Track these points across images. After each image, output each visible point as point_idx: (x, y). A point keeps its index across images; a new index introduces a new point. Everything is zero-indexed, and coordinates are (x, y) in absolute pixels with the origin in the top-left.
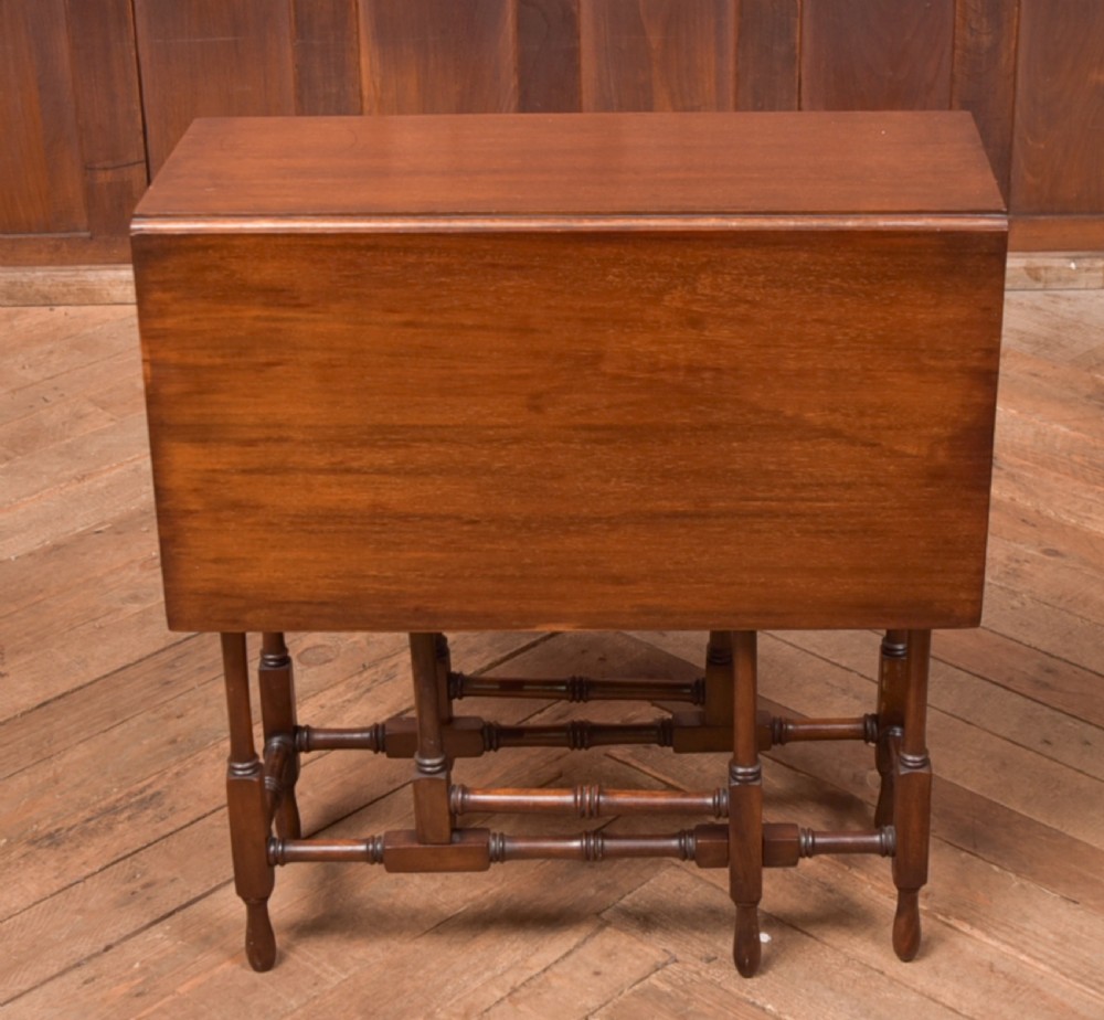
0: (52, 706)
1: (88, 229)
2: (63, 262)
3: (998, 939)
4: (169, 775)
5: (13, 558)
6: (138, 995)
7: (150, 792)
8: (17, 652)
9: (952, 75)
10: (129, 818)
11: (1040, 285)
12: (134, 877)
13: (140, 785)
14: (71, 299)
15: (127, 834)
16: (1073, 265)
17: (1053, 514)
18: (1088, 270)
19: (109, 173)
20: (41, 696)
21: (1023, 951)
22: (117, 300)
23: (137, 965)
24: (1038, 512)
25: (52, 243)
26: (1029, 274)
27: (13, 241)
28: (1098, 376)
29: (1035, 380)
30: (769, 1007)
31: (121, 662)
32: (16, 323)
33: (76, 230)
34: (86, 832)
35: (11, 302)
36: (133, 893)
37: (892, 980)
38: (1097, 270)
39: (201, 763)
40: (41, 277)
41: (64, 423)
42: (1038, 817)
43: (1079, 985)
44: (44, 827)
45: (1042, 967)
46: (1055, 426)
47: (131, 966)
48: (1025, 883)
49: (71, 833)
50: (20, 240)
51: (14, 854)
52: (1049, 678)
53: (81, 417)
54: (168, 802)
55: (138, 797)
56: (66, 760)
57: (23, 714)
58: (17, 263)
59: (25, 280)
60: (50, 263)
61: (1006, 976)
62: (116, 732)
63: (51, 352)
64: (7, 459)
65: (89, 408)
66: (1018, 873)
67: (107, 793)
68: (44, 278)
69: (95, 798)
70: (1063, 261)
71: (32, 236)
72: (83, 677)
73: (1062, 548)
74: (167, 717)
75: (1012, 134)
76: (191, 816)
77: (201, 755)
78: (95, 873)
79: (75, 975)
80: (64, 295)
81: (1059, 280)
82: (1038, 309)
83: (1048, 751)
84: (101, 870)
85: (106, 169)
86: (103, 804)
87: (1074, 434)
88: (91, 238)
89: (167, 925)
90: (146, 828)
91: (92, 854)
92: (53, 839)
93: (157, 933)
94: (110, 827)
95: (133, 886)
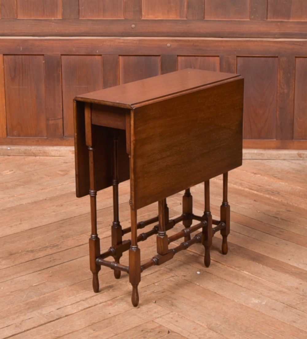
0: (33, 229)
1: (46, 136)
2: (39, 145)
3: (254, 275)
4: (60, 242)
5: (24, 204)
6: (51, 276)
7: (55, 244)
8: (25, 220)
9: (277, 100)
10: (50, 249)
11: (302, 159)
12: (51, 258)
13: (53, 243)
14: (41, 154)
15: (49, 251)
17: (291, 204)
20: (30, 228)
21: (260, 277)
22: (53, 155)
23: (51, 272)
24: (288, 203)
25: (37, 139)
26: (299, 155)
27: (26, 138)
29: (294, 178)
30: (197, 284)
31: (50, 222)
32: (26, 159)
33: (43, 136)
34: (40, 250)
35: (25, 155)
36: (51, 261)
37: (227, 281)
40: (33, 148)
41: (38, 179)
42: (271, 256)
43: (272, 283)
44: (30, 249)
45: (264, 280)
46: (297, 187)
47: (49, 272)
48: (264, 266)
49: (36, 251)
50: (28, 138)
53: (42, 178)
54: (60, 246)
55: (53, 245)
56: (35, 238)
57: (26, 231)
58: (27, 145)
59: (29, 149)
60: (36, 145)
61: (255, 281)
62: (48, 234)
63: (35, 165)
64: (23, 185)
65: (45, 176)
66: (263, 265)
67: (45, 244)
68: (34, 148)
69: (42, 245)
71: (31, 138)
72: (41, 225)
73: (292, 210)
74: (61, 232)
75: (293, 117)
76: (65, 249)
77: (68, 239)
78: (41, 257)
79: (36, 273)
80: (39, 153)
82: (300, 164)
83: (277, 245)
84: (43, 257)
85: (52, 120)
86: (44, 246)
87: (301, 189)
88: (47, 139)
89: (58, 266)
90: (54, 250)
91: (41, 254)
92: (32, 251)
93: (56, 267)
94: (46, 250)
95: (50, 260)
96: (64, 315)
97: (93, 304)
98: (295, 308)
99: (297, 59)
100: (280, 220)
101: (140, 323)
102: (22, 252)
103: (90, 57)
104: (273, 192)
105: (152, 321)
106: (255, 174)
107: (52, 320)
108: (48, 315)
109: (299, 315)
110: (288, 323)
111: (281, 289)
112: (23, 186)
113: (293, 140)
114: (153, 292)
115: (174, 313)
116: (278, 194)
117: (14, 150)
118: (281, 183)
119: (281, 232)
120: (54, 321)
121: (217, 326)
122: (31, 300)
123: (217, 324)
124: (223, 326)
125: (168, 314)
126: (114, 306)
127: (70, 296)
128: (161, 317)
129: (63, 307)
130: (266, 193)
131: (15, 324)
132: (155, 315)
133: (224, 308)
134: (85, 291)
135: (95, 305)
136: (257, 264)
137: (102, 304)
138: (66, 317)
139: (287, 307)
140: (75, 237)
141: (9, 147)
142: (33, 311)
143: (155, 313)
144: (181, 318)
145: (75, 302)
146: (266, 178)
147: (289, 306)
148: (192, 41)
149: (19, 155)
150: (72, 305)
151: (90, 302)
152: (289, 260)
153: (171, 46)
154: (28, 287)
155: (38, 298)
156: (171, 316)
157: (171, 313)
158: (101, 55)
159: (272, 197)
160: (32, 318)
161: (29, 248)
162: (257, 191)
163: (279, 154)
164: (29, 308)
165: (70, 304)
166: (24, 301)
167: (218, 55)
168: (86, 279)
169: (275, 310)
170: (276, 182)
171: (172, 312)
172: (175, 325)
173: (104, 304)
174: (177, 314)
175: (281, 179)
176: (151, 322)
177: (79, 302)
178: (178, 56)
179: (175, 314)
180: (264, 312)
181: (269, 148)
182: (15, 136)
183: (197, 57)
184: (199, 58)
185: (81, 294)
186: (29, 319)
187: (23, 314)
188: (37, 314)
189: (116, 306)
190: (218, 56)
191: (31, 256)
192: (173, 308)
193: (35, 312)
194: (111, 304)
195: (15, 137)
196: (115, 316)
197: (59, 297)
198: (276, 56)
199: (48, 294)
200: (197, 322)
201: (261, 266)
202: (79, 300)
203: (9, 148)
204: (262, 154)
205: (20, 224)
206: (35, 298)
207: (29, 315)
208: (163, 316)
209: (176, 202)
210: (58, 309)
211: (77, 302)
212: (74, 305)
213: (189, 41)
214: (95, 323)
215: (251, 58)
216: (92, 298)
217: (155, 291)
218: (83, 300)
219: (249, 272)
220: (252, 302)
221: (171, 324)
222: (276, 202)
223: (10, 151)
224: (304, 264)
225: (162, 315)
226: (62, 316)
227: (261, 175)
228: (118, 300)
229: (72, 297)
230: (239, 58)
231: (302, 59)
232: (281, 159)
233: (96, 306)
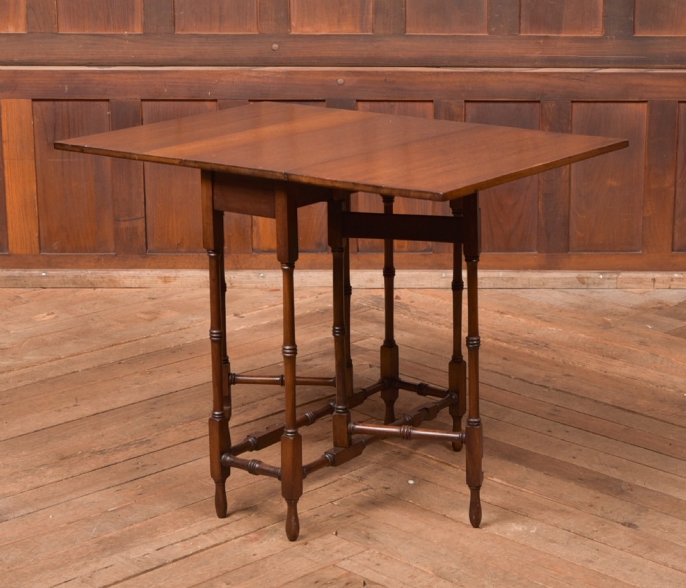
0: (100, 414)
1: (115, 251)
2: (101, 267)
3: (512, 484)
4: (154, 435)
5: (80, 370)
6: (140, 494)
7: (144, 440)
8: (84, 399)
9: (539, 181)
10: (135, 447)
11: (585, 286)
12: (138, 464)
13: (141, 438)
15: (134, 452)
16: (601, 277)
17: (571, 363)
18: (609, 279)
19: (127, 223)
20: (95, 412)
21: (523, 487)
22: (127, 286)
23: (140, 486)
24: (564, 363)
25: (96, 257)
26: (579, 281)
27: (77, 256)
28: (606, 318)
29: (574, 320)
30: (410, 501)
31: (131, 402)
32: (77, 293)
33: (108, 252)
34: (116, 450)
35: (74, 286)
36: (138, 468)
37: (464, 495)
38: (613, 279)
39: (168, 432)
40: (90, 274)
41: (102, 328)
42: (540, 452)
43: (545, 497)
44: (97, 449)
45: (530, 492)
46: (580, 335)
47: (138, 486)
48: (529, 469)
49: (110, 451)
50: (80, 256)
51: (85, 456)
52: (556, 413)
53: (110, 326)
54: (153, 443)
55: (139, 441)
56: (106, 430)
57: (87, 417)
58: (79, 267)
59: (82, 275)
60: (95, 267)
61: (514, 495)
62: (130, 422)
63: (95, 304)
64: (75, 339)
65: (115, 323)
66: (526, 467)
67: (125, 440)
68: (92, 274)
69: (120, 441)
70: (596, 274)
71: (87, 254)
72: (114, 406)
73: (572, 374)
74: (153, 418)
75: (569, 211)
76: (163, 447)
77: (168, 429)
78: (120, 462)
79: (113, 489)
80: (101, 282)
81: (594, 283)
82: (582, 296)
83: (550, 434)
84: (123, 462)
85: (125, 221)
86: (124, 443)
87: (588, 337)
88: (116, 255)
89: (152, 476)
90: (143, 449)
91: (120, 457)
92: (102, 452)
93: (148, 478)
94: (127, 449)
95: (137, 466)
96: (171, 560)
97: (223, 539)
98: (589, 538)
99: (574, 104)
100: (552, 391)
101: (312, 570)
102: (82, 453)
103: (196, 103)
104: (537, 345)
105: (334, 565)
106: (502, 313)
107: (149, 568)
108: (141, 560)
109: (598, 550)
110: (579, 564)
111: (563, 507)
112: (75, 341)
113: (569, 253)
114: (331, 516)
115: (372, 551)
116: (546, 347)
117: (53, 276)
118: (549, 328)
119: (556, 410)
120: (152, 570)
121: (452, 572)
122: (107, 536)
123: (451, 568)
124: (462, 571)
125: (362, 552)
126: (262, 542)
127: (178, 527)
128: (348, 558)
129: (168, 546)
130: (525, 345)
131: (81, 577)
132: (338, 556)
133: (461, 540)
134: (205, 517)
135: (226, 541)
136: (517, 465)
137: (239, 539)
138: (175, 563)
139: (575, 538)
140: (180, 426)
141: (44, 272)
142: (112, 554)
143: (338, 551)
144: (386, 559)
145: (190, 536)
146: (522, 320)
147: (579, 535)
148: (383, 73)
149: (63, 286)
150: (184, 542)
151: (216, 536)
152: (574, 458)
153: (344, 83)
154: (100, 513)
155: (120, 532)
156: (366, 555)
157: (367, 552)
158: (216, 100)
159: (536, 353)
160: (111, 566)
161: (95, 447)
162: (507, 343)
163: (544, 278)
164: (104, 550)
165: (180, 540)
166: (94, 538)
167: (432, 99)
168: (207, 497)
169: (555, 542)
170: (541, 326)
171: (368, 549)
172: (375, 571)
173: (243, 538)
174: (377, 552)
175: (549, 322)
176: (332, 567)
177: (197, 536)
178: (358, 101)
179: (374, 552)
180: (534, 546)
181: (526, 268)
182: (56, 251)
183: (392, 104)
184: (397, 104)
185: (199, 523)
186: (106, 568)
187: (95, 560)
188: (121, 560)
189: (265, 542)
190: (432, 101)
191: (101, 461)
192: (369, 542)
193: (116, 556)
194: (256, 539)
195: (55, 254)
196: (264, 559)
197: (158, 529)
198: (537, 100)
199: (138, 525)
200: (415, 565)
201: (524, 469)
202: (196, 533)
203: (44, 274)
204: (513, 278)
205: (75, 406)
206: (114, 533)
207: (106, 562)
208: (353, 556)
209: (361, 363)
210: (158, 550)
211: (192, 537)
212: (187, 542)
213: (377, 72)
214: (228, 572)
215: (491, 104)
216: (220, 529)
217: (334, 514)
218: (204, 534)
219: (502, 480)
220: (512, 530)
221: (368, 570)
222: (542, 360)
223: (46, 280)
224: (601, 464)
225: (350, 554)
226: (168, 562)
227: (513, 315)
228: (268, 531)
229: (183, 529)
230: (468, 105)
231: (583, 104)
232: (547, 287)
233: (229, 542)
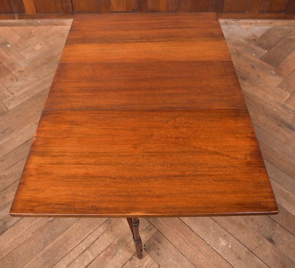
2: (59, 18)
11: (227, 25)
14: (60, 25)
22: (68, 25)
25: (57, 15)
26: (225, 23)
28: (237, 48)
33: (60, 13)
35: (50, 25)
38: (237, 22)
59: (52, 21)
68: (56, 21)
70: (231, 21)
81: (230, 24)
85: (64, 3)
88: (63, 14)
112: (47, 65)
113: (223, 13)
126: (113, 257)
135: (98, 256)
141: (40, 21)
147: (250, 250)
151: (93, 251)
155: (53, 244)
169: (240, 259)
173: (105, 253)
195: (42, 14)
197: (69, 241)
199: (61, 237)
211: (83, 252)
212: (81, 257)
218: (88, 248)
